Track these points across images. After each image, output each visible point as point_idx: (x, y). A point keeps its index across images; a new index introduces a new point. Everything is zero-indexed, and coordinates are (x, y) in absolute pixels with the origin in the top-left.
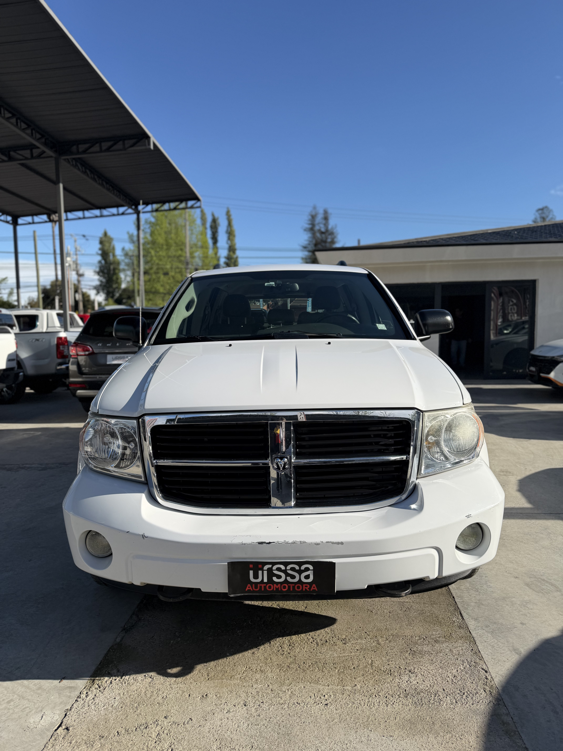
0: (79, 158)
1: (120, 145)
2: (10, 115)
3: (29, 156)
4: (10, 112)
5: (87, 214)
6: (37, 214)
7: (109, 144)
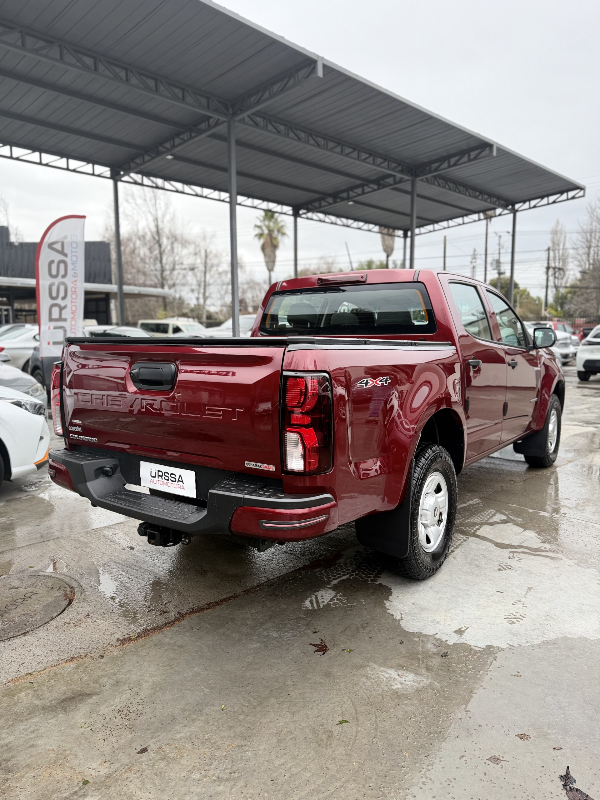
0: (438, 175)
1: (465, 159)
2: (367, 155)
3: (392, 182)
4: (367, 153)
5: (467, 219)
6: (423, 226)
7: (456, 158)
